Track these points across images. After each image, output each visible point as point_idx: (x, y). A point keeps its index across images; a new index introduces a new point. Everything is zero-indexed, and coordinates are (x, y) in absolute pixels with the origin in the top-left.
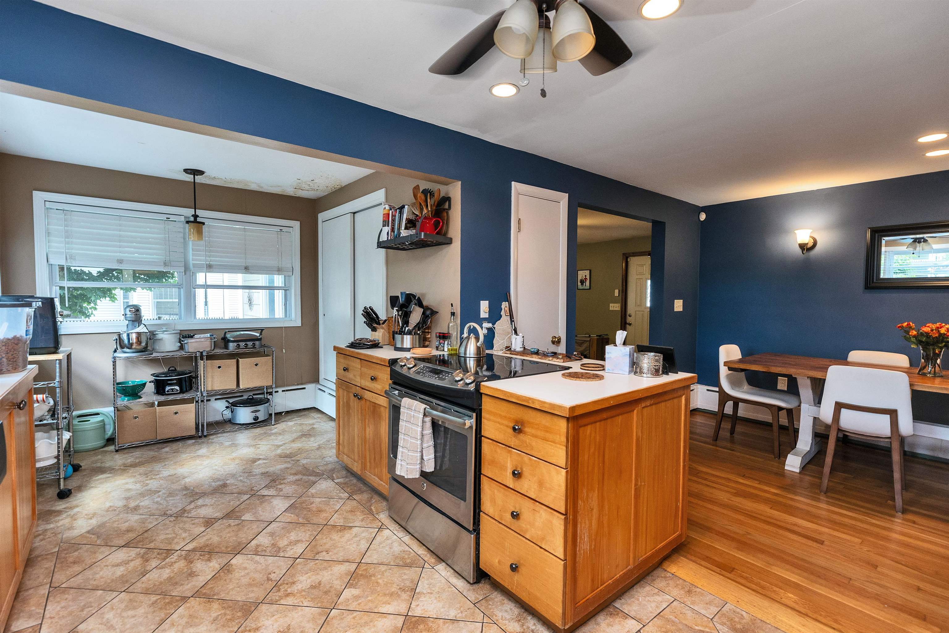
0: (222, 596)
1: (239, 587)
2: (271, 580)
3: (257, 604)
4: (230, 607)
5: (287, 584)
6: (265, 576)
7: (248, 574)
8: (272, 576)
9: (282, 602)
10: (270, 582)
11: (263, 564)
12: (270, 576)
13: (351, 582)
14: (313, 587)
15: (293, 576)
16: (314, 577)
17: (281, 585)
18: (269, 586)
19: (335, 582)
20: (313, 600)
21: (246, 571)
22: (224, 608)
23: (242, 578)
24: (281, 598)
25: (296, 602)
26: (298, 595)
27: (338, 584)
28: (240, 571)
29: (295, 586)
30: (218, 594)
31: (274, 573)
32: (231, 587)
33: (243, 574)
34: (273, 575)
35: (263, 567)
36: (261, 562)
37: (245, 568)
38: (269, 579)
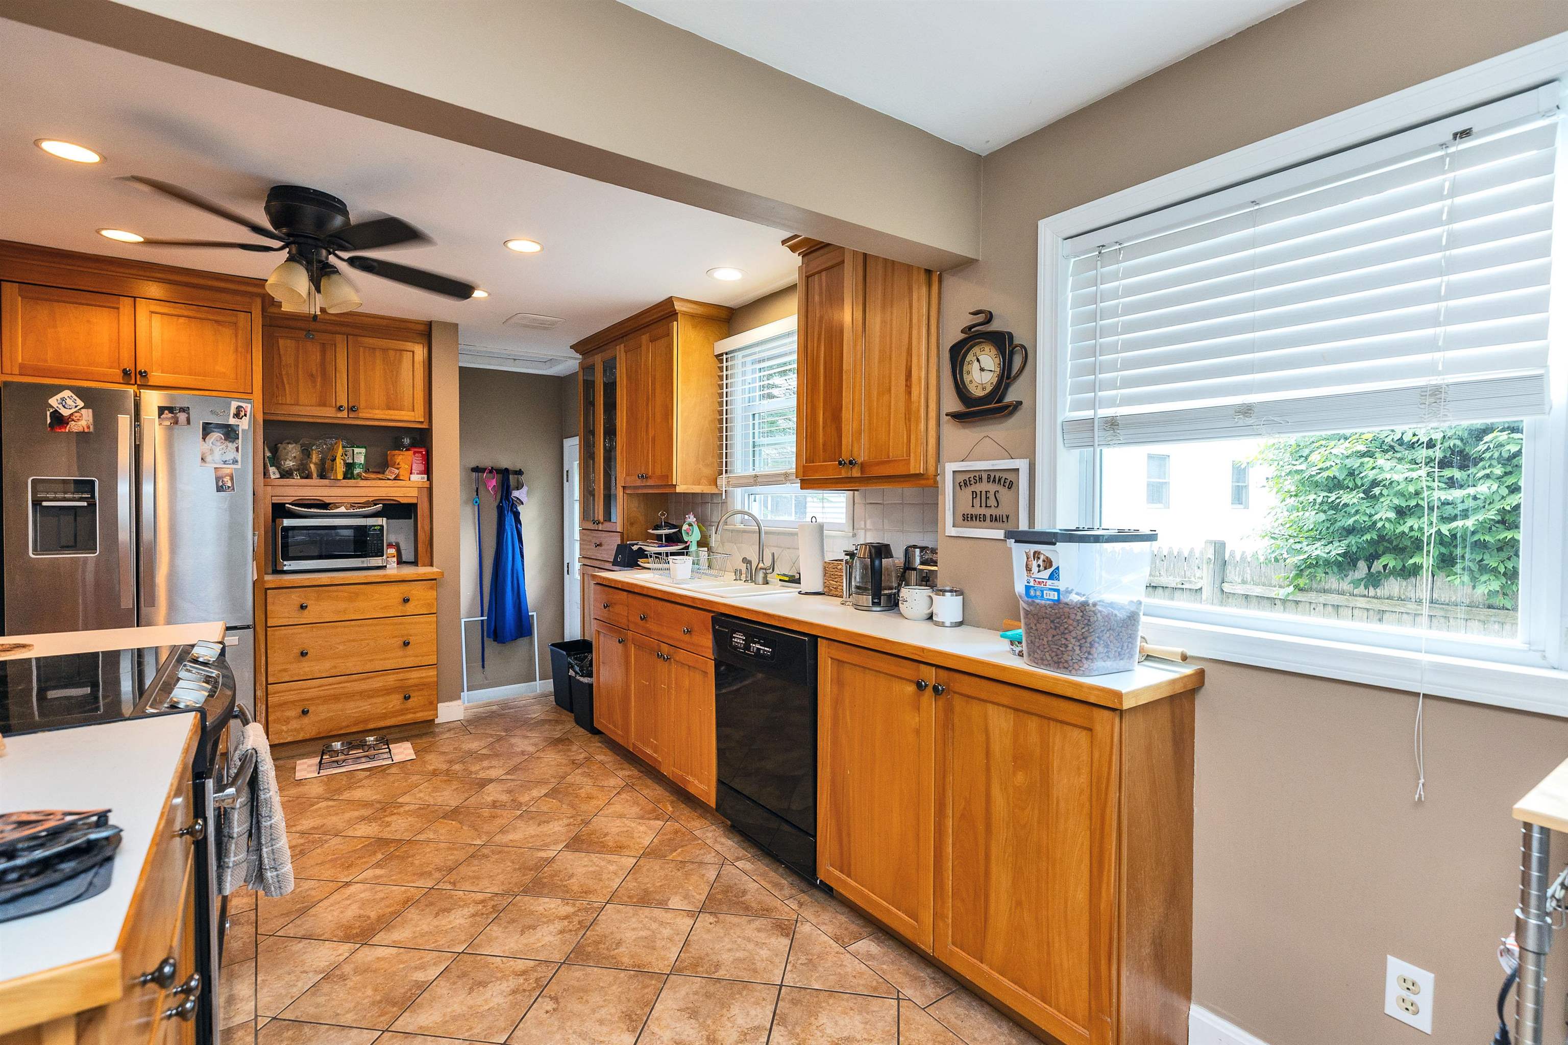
0: (622, 974)
1: (602, 987)
2: (551, 998)
3: (567, 962)
4: (604, 958)
5: (524, 990)
6: (562, 1005)
7: (594, 1011)
8: (550, 1005)
9: (532, 963)
10: (553, 994)
11: (571, 1031)
12: (555, 1006)
13: (419, 992)
14: (483, 984)
15: (514, 1005)
16: (480, 1001)
17: (534, 989)
18: (553, 989)
19: (446, 992)
20: (487, 965)
21: (597, 1016)
22: (614, 957)
23: (601, 1003)
24: (534, 969)
25: (512, 963)
26: (507, 973)
27: (442, 988)
28: (609, 1017)
29: (512, 987)
30: (630, 977)
31: (547, 1012)
32: (614, 987)
33: (603, 1011)
34: (549, 1008)
35: (569, 1024)
36: (574, 1036)
37: (601, 1022)
38: (555, 999)
